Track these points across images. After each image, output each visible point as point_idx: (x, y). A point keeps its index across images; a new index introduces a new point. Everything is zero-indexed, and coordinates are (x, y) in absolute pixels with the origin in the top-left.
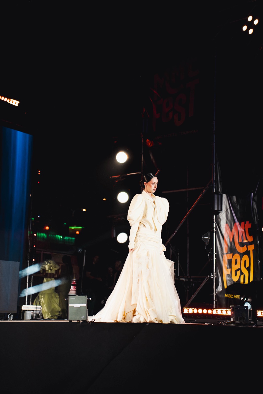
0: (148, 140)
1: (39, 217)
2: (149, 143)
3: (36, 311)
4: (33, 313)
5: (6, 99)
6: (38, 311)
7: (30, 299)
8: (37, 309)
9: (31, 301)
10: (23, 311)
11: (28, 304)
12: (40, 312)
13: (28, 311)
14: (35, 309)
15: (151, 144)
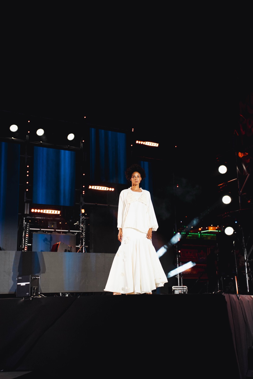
0: (240, 153)
1: (181, 222)
2: (240, 155)
3: (183, 290)
4: (181, 291)
5: (142, 143)
6: (185, 290)
7: (181, 282)
8: (184, 289)
9: (182, 283)
10: (173, 290)
11: (180, 285)
12: (186, 291)
13: (176, 290)
14: (182, 289)
15: (242, 155)
